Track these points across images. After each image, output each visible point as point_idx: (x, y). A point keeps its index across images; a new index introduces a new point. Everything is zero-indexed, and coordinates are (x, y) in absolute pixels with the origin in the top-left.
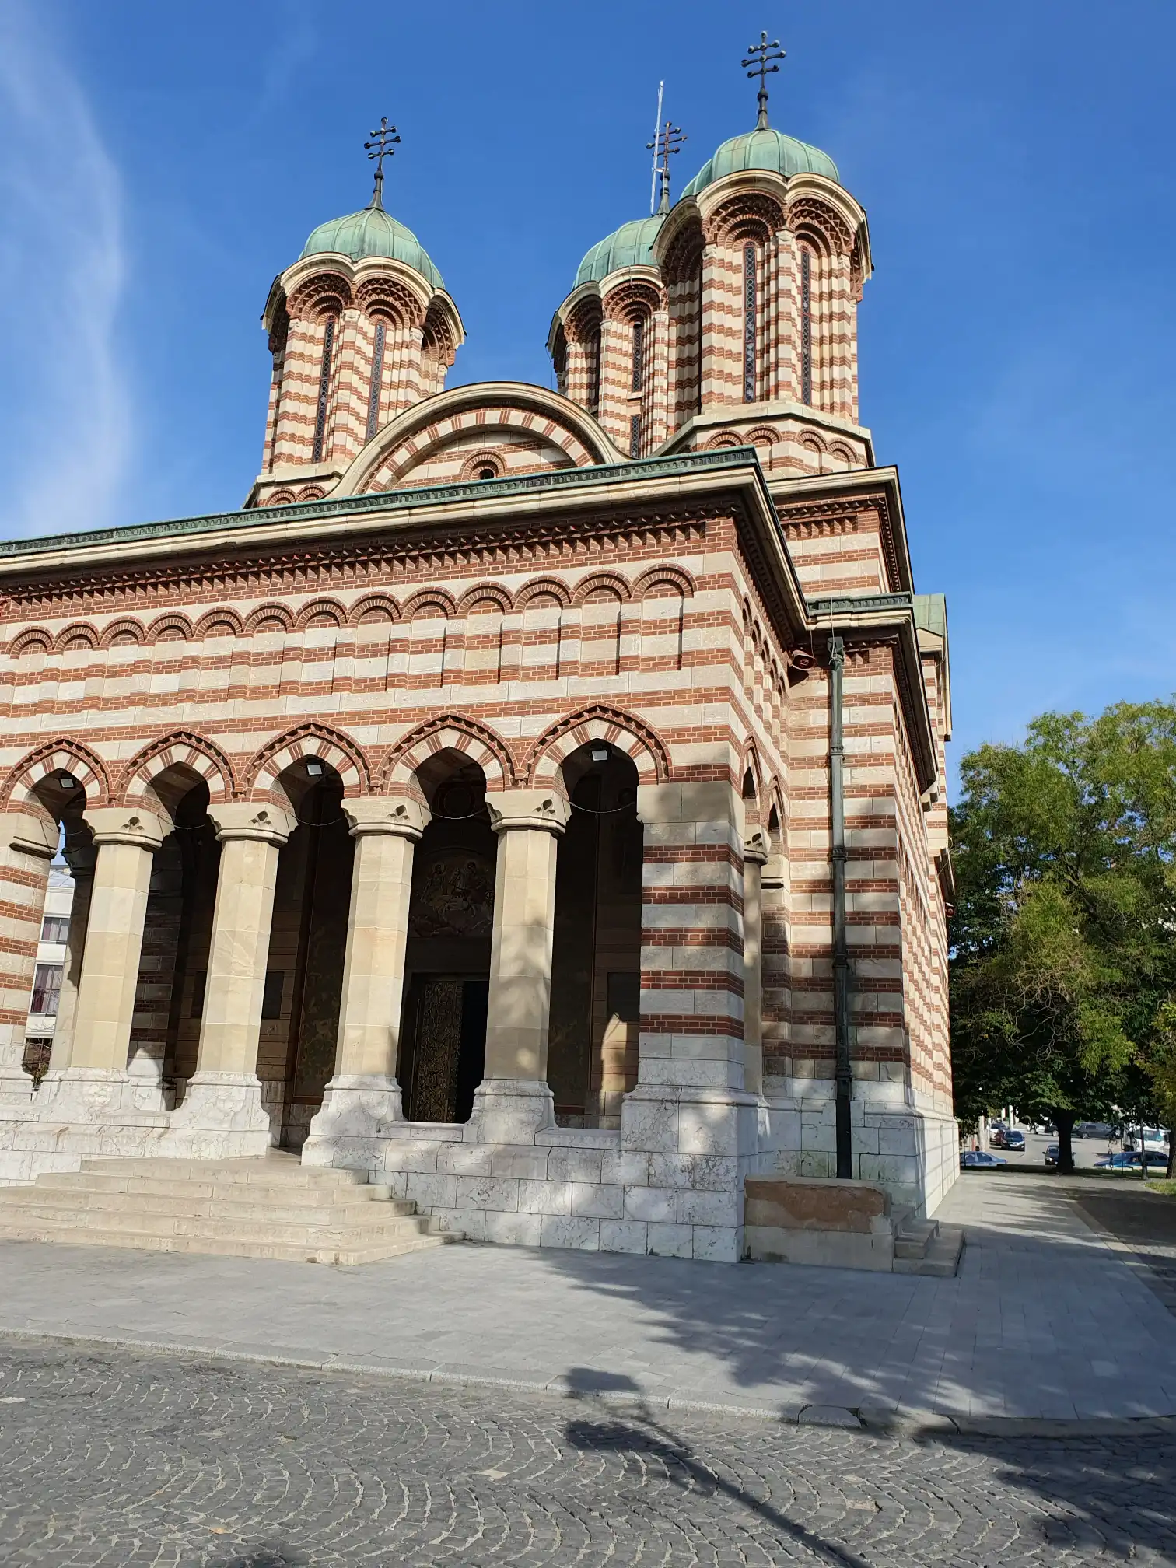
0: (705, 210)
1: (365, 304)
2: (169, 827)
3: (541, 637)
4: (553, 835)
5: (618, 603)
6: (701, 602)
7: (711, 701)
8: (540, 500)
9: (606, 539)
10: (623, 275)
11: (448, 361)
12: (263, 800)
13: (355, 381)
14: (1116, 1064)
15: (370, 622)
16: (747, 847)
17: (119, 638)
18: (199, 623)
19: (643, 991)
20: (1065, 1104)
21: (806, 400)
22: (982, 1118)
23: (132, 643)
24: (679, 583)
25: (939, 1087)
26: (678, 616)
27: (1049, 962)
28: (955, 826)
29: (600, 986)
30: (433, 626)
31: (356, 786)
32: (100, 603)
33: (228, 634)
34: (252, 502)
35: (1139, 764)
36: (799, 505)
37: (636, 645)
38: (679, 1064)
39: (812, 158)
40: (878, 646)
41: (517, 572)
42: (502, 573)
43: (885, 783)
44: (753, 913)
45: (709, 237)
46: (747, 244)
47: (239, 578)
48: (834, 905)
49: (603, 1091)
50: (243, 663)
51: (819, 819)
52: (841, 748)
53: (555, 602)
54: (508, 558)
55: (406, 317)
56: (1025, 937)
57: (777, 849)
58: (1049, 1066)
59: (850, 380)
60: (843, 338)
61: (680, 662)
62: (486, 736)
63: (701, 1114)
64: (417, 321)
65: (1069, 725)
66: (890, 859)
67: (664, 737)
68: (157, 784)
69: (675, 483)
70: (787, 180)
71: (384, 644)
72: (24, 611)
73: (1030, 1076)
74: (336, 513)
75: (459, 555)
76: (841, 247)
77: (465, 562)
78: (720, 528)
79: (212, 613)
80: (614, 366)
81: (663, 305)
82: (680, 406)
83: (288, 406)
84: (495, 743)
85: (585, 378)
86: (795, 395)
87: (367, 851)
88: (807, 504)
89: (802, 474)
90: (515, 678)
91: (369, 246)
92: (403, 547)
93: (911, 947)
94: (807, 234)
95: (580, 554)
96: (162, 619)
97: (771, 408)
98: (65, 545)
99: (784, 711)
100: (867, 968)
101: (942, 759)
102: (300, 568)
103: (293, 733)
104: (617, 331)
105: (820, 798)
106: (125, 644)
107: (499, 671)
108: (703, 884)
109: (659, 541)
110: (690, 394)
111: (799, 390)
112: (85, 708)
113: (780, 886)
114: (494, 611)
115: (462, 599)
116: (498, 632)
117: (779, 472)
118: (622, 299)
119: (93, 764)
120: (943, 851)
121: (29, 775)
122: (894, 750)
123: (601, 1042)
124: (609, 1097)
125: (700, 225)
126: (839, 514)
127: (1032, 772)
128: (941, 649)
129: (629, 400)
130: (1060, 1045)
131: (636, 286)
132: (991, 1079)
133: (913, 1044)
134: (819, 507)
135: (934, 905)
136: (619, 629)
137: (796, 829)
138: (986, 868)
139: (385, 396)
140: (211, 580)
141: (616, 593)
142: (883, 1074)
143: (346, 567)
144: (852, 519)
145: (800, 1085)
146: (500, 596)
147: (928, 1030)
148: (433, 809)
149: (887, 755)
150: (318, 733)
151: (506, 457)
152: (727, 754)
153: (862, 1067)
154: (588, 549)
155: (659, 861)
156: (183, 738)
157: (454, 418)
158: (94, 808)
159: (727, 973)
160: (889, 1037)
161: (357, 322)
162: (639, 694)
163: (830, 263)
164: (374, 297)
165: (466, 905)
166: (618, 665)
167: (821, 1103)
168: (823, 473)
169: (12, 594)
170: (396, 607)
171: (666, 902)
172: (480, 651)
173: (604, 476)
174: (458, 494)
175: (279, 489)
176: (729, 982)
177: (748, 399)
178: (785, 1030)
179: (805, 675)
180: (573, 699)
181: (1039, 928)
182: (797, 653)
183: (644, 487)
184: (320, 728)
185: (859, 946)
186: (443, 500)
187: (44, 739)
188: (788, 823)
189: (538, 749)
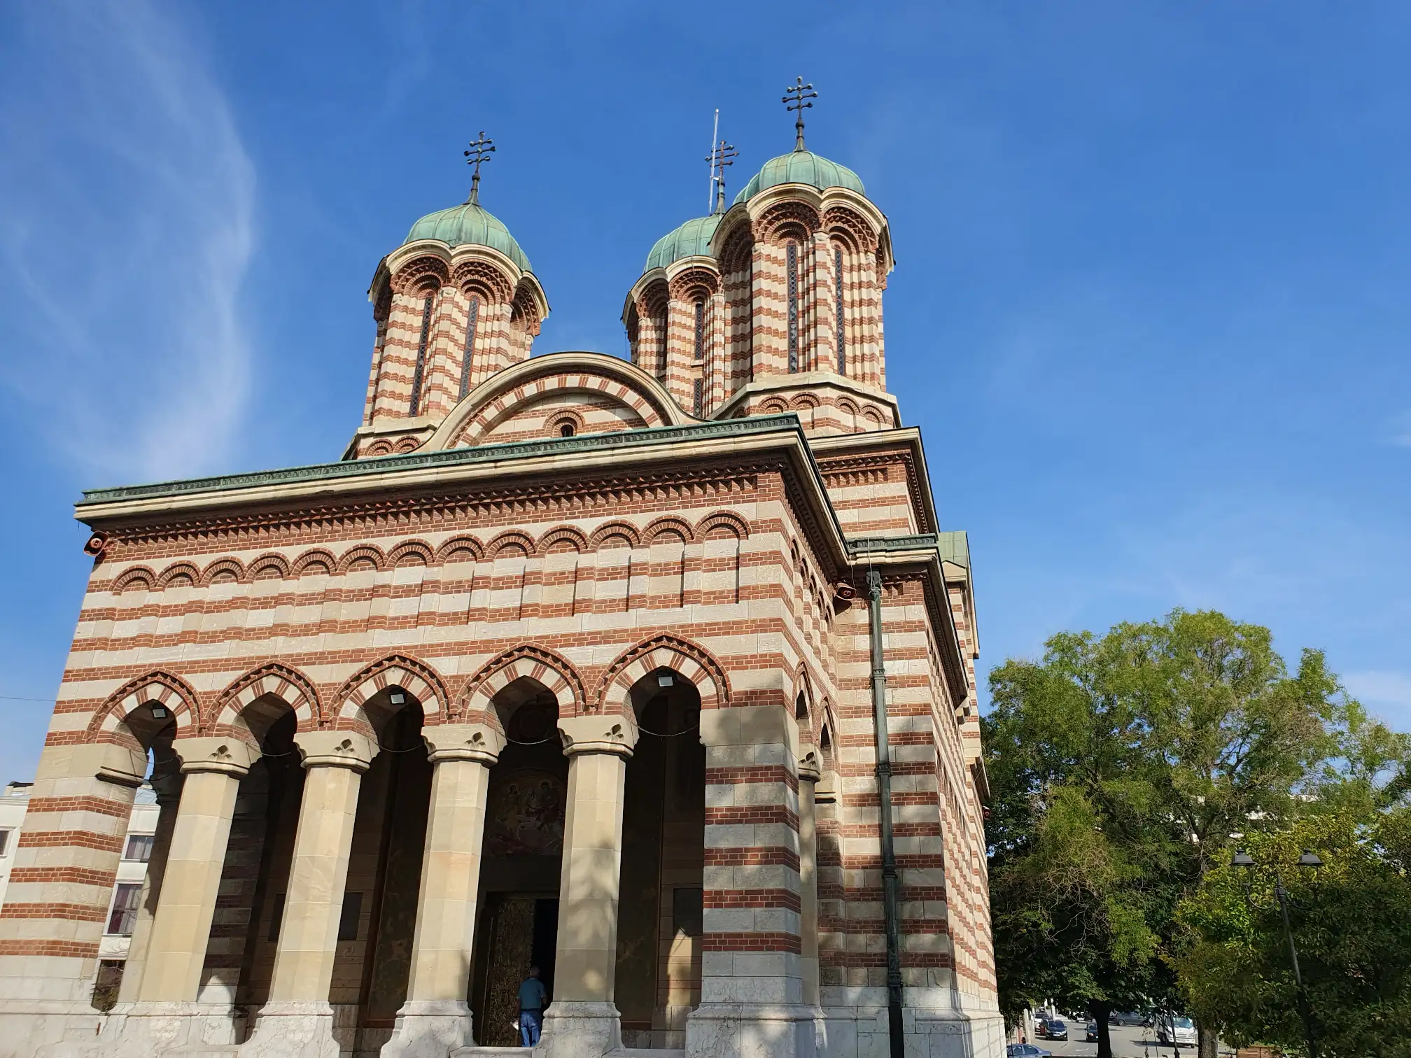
0: (754, 213)
1: (460, 283)
2: (256, 754)
3: (613, 574)
4: (621, 758)
5: (682, 543)
6: (755, 543)
7: (765, 631)
8: (613, 455)
9: (671, 489)
10: (686, 263)
11: (534, 331)
12: (347, 729)
13: (451, 347)
14: (1143, 956)
15: (456, 561)
16: (802, 766)
17: (220, 575)
18: (296, 562)
19: (705, 911)
20: (1101, 996)
21: (842, 371)
22: (1026, 1010)
23: (232, 581)
24: (736, 527)
25: (985, 984)
26: (735, 555)
27: (1076, 860)
28: (987, 734)
29: (666, 901)
30: (512, 565)
31: (436, 714)
32: (204, 544)
33: (322, 573)
34: (353, 452)
35: (1143, 677)
36: (838, 458)
37: (697, 581)
38: (740, 982)
39: (842, 175)
40: (910, 580)
41: (591, 516)
42: (578, 517)
43: (923, 702)
44: (807, 829)
45: (757, 236)
46: (790, 242)
47: (335, 522)
48: (882, 819)
49: (669, 1006)
50: (334, 599)
51: (866, 736)
52: (883, 670)
53: (626, 543)
54: (584, 505)
55: (498, 295)
56: (1054, 837)
57: (829, 766)
58: (1082, 959)
59: (878, 354)
60: (871, 321)
61: (737, 596)
62: (559, 665)
63: (760, 1031)
64: (507, 298)
65: (1080, 643)
66: (930, 773)
67: (724, 664)
68: (247, 714)
69: (731, 443)
70: (821, 192)
71: (467, 581)
72: (129, 551)
73: (1066, 968)
74: (428, 465)
75: (539, 502)
76: (867, 246)
77: (545, 508)
78: (770, 481)
79: (308, 554)
80: (679, 338)
81: (720, 289)
82: (735, 374)
83: (389, 367)
84: (568, 672)
85: (654, 347)
86: (832, 366)
87: (444, 776)
88: (844, 458)
89: (839, 432)
90: (588, 611)
91: (466, 234)
92: (488, 495)
93: (952, 855)
94: (839, 236)
95: (648, 501)
96: (262, 559)
97: (812, 377)
98: (174, 491)
99: (831, 636)
100: (913, 878)
101: (972, 675)
102: (392, 513)
103: (379, 664)
104: (681, 309)
105: (865, 716)
106: (225, 582)
107: (574, 604)
108: (761, 804)
109: (717, 491)
110: (743, 365)
111: (835, 362)
112: (181, 642)
113: (832, 800)
114: (570, 551)
115: (541, 540)
116: (574, 569)
117: (820, 431)
118: (686, 283)
119: (186, 694)
120: (977, 759)
121: (121, 706)
122: (928, 672)
123: (667, 957)
124: (675, 1014)
125: (750, 227)
126: (872, 466)
127: (1051, 686)
128: (965, 579)
129: (693, 367)
130: (1092, 939)
131: (697, 272)
132: (1032, 973)
133: (957, 948)
134: (855, 460)
135: (972, 810)
136: (683, 566)
137: (846, 746)
138: (1016, 772)
139: (477, 361)
140: (309, 524)
141: (681, 535)
142: (931, 979)
143: (435, 512)
144: (883, 471)
145: (853, 993)
146: (575, 538)
147: (971, 930)
148: (509, 735)
149: (923, 677)
150: (402, 664)
151: (584, 414)
152: (780, 681)
153: (910, 974)
154: (656, 498)
155: (721, 782)
156: (275, 669)
157: (538, 381)
158: (184, 737)
159: (785, 891)
160: (934, 943)
161: (454, 299)
162: (701, 625)
163: (859, 259)
164: (469, 277)
165: (539, 824)
166: (683, 599)
167: (875, 1010)
168: (857, 432)
169: (119, 535)
170: (480, 548)
171: (728, 822)
172: (556, 586)
173: (668, 436)
174: (539, 450)
175: (378, 439)
176: (787, 899)
177: (793, 370)
178: (840, 939)
179: (849, 604)
180: (641, 629)
181: (1066, 828)
182: (841, 585)
183: (703, 446)
184: (404, 659)
185: (906, 857)
186: (526, 455)
187: (140, 671)
188: (838, 740)
189: (608, 677)
